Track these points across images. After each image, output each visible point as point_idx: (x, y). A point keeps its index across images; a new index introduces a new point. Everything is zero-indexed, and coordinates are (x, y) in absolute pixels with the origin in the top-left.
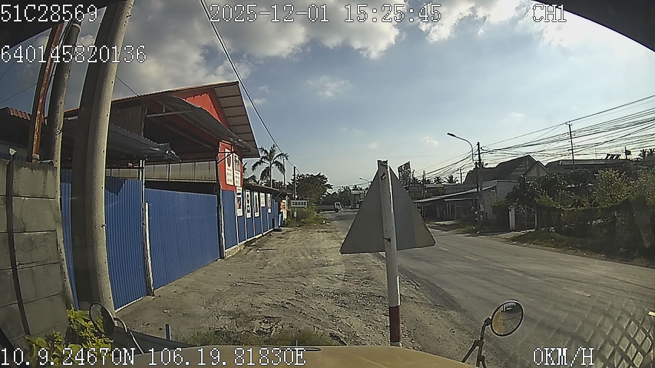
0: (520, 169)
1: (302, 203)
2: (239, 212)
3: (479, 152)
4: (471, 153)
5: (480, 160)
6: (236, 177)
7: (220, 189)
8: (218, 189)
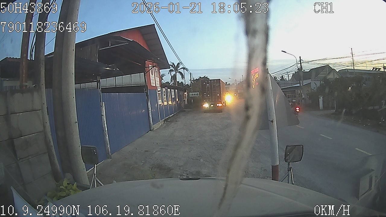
0: (324, 73)
1: (196, 94)
2: (160, 102)
3: (301, 62)
4: (296, 63)
5: (301, 67)
6: (157, 81)
7: (148, 88)
8: (146, 89)
